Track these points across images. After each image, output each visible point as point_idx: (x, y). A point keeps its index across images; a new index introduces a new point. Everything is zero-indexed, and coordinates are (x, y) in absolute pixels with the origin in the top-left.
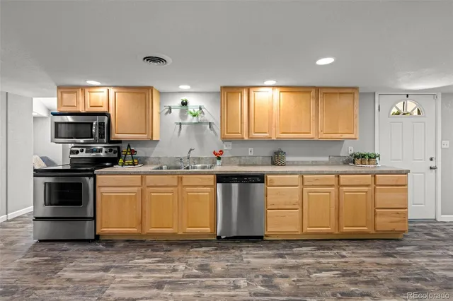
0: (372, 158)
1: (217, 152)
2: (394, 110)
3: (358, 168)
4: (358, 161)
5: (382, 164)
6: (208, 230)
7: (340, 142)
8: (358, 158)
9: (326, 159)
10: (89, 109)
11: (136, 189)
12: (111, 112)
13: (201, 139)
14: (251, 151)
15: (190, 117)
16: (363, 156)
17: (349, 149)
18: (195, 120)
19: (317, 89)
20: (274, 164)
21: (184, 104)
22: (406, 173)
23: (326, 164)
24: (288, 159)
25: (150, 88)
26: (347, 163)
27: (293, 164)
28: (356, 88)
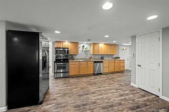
0: (119, 58)
1: (91, 57)
2: (122, 49)
3: (117, 60)
4: (117, 59)
5: (121, 59)
6: (92, 73)
7: (113, 55)
8: (117, 58)
9: (111, 58)
10: (63, 47)
11: (78, 65)
12: (69, 48)
13: (87, 54)
14: (97, 57)
15: (84, 49)
16: (117, 57)
17: (115, 56)
18: (86, 50)
19: (110, 44)
20: (102, 59)
21: (84, 46)
22: (124, 60)
23: (111, 59)
24: (105, 58)
25: (78, 43)
26: (115, 59)
27: (105, 59)
28: (116, 45)
